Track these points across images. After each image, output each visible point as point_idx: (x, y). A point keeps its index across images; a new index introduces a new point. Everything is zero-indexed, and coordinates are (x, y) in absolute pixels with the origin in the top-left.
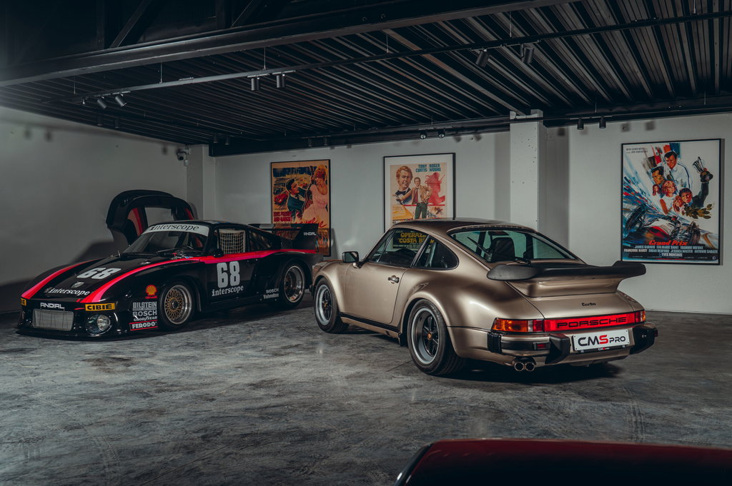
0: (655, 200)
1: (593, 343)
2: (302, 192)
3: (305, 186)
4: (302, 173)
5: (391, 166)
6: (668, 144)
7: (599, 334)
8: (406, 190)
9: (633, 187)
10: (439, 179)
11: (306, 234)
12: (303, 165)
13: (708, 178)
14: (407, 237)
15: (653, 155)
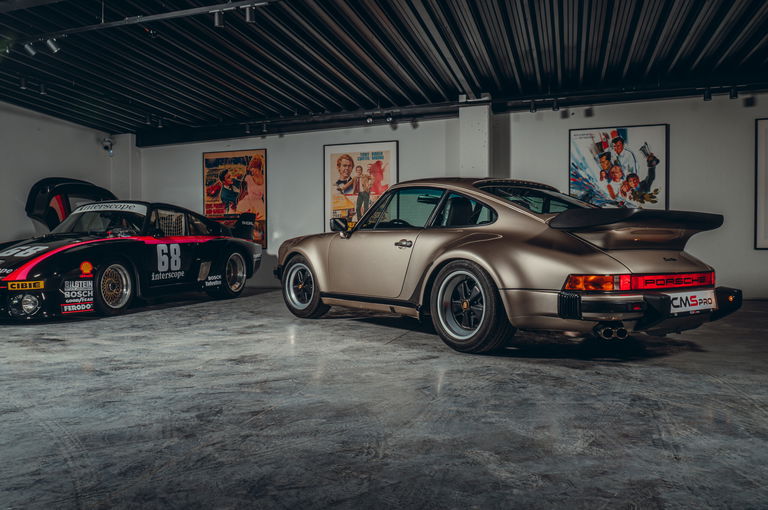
0: (602, 186)
2: (236, 183)
3: (239, 177)
4: (236, 163)
5: (332, 155)
6: (615, 129)
8: (348, 179)
9: (581, 172)
10: (382, 168)
11: (244, 223)
12: (237, 155)
13: (654, 162)
15: (600, 141)
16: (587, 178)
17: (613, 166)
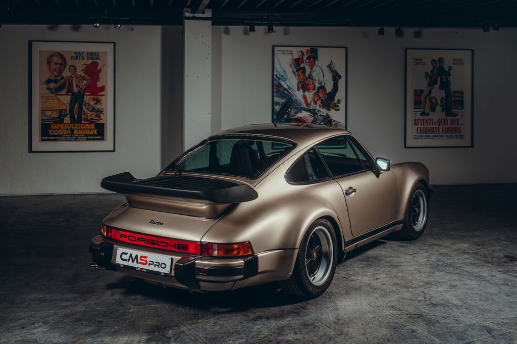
0: (298, 95)
1: (133, 261)
5: (41, 52)
6: (309, 48)
7: (140, 253)
8: (59, 78)
9: (282, 83)
10: (99, 68)
14: (60, 128)
15: (298, 57)
16: (288, 88)
17: (307, 79)
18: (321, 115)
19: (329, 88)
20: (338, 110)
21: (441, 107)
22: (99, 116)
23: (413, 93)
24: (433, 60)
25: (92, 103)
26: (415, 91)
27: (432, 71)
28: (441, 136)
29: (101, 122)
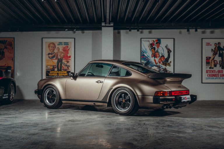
0: (152, 59)
5: (46, 42)
6: (157, 39)
8: (53, 53)
9: (145, 54)
10: (68, 49)
11: (8, 71)
13: (170, 52)
14: (53, 73)
15: (152, 43)
16: (147, 56)
17: (156, 52)
18: (162, 68)
19: (166, 57)
20: (170, 66)
21: (219, 65)
22: (68, 68)
23: (206, 59)
24: (215, 44)
25: (66, 63)
26: (207, 57)
27: (215, 48)
28: (219, 78)
29: (69, 70)
